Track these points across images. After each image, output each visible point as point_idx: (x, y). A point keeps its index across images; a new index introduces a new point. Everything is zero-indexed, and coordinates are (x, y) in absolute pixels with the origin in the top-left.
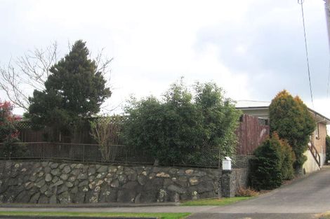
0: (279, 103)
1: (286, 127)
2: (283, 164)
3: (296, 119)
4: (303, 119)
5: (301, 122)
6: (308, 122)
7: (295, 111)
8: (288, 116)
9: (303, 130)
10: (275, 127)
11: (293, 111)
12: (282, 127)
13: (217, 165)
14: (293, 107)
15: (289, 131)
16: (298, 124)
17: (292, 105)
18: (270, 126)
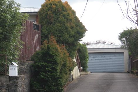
0: (50, 8)
1: (57, 33)
2: (61, 70)
3: (68, 25)
4: (74, 25)
5: (72, 28)
6: (78, 28)
7: (66, 17)
8: (60, 22)
9: (73, 36)
10: (46, 33)
11: (64, 16)
12: (54, 33)
13: (4, 72)
14: (64, 13)
15: (60, 37)
16: (70, 29)
17: (63, 10)
18: (41, 31)
